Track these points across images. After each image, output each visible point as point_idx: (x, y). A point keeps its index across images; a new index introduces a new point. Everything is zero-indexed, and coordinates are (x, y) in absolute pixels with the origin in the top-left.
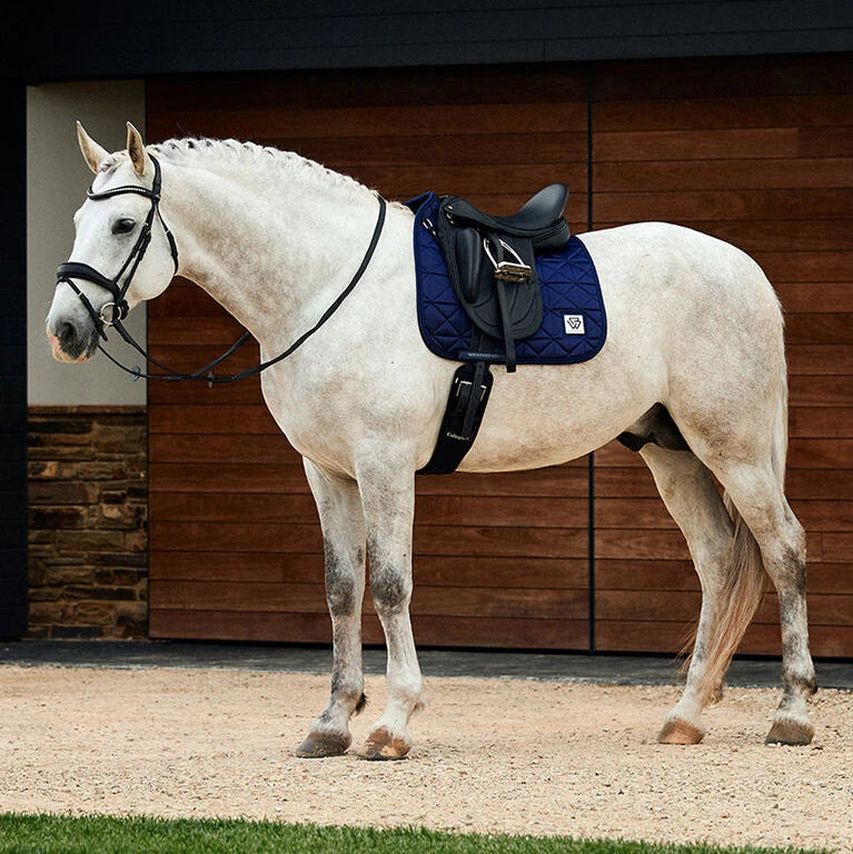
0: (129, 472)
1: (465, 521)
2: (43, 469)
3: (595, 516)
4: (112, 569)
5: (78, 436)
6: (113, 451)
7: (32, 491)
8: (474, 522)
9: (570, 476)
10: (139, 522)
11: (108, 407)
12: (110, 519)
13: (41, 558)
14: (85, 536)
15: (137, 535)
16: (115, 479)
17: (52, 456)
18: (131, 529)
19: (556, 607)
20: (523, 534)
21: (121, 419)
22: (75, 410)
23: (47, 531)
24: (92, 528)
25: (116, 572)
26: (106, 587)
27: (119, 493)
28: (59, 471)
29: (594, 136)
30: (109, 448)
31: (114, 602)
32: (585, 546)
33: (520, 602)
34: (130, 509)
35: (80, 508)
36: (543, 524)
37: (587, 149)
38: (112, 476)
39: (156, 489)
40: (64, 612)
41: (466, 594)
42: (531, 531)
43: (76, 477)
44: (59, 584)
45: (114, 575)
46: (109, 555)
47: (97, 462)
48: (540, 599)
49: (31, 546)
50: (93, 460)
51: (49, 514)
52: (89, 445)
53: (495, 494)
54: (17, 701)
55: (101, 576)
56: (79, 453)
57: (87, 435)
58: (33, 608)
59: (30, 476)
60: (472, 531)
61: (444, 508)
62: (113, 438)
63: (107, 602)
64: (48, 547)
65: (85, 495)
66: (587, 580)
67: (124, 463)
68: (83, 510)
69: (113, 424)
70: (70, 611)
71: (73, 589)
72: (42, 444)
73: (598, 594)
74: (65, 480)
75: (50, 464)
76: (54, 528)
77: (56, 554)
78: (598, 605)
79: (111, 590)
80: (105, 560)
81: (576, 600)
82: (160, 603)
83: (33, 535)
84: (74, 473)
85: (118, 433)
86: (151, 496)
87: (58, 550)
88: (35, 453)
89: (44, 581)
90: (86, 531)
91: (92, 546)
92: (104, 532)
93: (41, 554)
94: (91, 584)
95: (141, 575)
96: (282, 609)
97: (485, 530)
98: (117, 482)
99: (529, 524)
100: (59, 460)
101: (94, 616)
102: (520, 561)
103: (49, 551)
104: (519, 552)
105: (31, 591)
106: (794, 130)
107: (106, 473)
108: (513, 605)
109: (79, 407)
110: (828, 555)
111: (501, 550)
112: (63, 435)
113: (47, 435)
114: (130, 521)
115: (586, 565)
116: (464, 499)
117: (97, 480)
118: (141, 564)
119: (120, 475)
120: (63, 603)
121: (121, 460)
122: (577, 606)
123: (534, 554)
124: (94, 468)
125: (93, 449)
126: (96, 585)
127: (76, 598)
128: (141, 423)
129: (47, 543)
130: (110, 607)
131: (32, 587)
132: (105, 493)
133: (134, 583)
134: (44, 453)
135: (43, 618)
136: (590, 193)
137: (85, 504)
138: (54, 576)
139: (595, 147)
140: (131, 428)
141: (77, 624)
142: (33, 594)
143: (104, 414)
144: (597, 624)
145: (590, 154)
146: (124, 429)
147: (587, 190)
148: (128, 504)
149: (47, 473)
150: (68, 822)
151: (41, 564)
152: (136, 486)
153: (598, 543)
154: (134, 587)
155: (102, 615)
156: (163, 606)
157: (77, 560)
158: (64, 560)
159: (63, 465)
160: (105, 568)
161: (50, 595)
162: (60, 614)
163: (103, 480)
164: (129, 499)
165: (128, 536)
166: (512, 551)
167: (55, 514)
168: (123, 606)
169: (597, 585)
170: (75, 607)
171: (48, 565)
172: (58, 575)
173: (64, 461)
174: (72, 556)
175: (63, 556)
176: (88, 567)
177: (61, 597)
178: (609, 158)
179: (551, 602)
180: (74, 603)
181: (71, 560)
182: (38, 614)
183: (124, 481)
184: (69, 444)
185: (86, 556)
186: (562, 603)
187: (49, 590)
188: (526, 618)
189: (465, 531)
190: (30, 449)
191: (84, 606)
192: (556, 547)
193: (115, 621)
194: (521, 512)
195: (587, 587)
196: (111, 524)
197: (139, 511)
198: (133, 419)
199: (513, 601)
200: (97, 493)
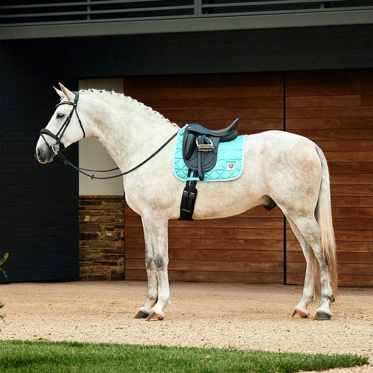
0: (115, 219)
1: (239, 237)
2: (85, 218)
3: (287, 236)
4: (109, 254)
5: (97, 206)
6: (110, 212)
7: (81, 226)
8: (242, 238)
9: (277, 221)
10: (119, 238)
11: (108, 196)
12: (109, 236)
13: (84, 250)
14: (100, 242)
15: (119, 242)
16: (111, 222)
17: (88, 214)
18: (116, 240)
19: (272, 268)
20: (260, 242)
21: (113, 200)
22: (96, 197)
23: (86, 241)
24: (103, 240)
25: (111, 255)
26: (108, 261)
27: (112, 227)
28: (91, 219)
29: (286, 98)
30: (108, 211)
31: (110, 267)
32: (282, 246)
33: (259, 266)
34: (116, 233)
35: (98, 232)
36: (267, 238)
37: (283, 103)
38: (109, 221)
39: (128, 226)
40: (92, 269)
41: (239, 264)
42: (263, 241)
43: (96, 221)
44: (90, 260)
45: (110, 256)
46: (109, 250)
47: (104, 216)
48: (266, 265)
49: (80, 246)
50: (103, 215)
51: (87, 235)
52: (101, 210)
53: (249, 227)
55: (106, 257)
56: (98, 212)
57: (101, 206)
58: (81, 268)
59: (80, 221)
60: (242, 241)
61: (231, 232)
62: (110, 207)
63: (108, 266)
64: (86, 246)
65: (100, 228)
66: (283, 259)
67: (114, 216)
68: (99, 233)
69: (110, 202)
70: (94, 270)
71: (95, 262)
72: (85, 209)
73: (288, 264)
74: (93, 222)
75: (87, 216)
76: (88, 240)
77: (89, 249)
78: (287, 268)
79: (109, 262)
80: (107, 251)
81: (279, 266)
82: (129, 267)
83: (81, 242)
84: (96, 219)
85: (112, 205)
86: (125, 228)
87: (90, 247)
88: (82, 212)
89: (85, 259)
90: (100, 241)
91: (101, 246)
92: (107, 241)
94: (102, 260)
95: (120, 256)
96: (173, 269)
97: (246, 241)
98: (111, 223)
99: (262, 238)
100: (90, 215)
101: (103, 271)
102: (259, 252)
103: (87, 248)
104: (259, 248)
105: (80, 262)
106: (359, 96)
107: (106, 220)
108: (256, 268)
109: (98, 196)
110: (371, 250)
111: (252, 248)
112: (92, 206)
113: (86, 206)
114: (116, 237)
115: (283, 253)
116: (239, 229)
117: (105, 222)
118: (121, 253)
119: (112, 220)
120: (92, 266)
121: (113, 215)
122: (280, 268)
123: (264, 249)
124: (103, 218)
125: (103, 211)
126: (104, 260)
127: (97, 265)
128: (120, 202)
129: (87, 245)
130: (109, 268)
131: (80, 261)
132: (107, 227)
133: (118, 259)
134: (85, 213)
135: (83, 273)
136: (285, 119)
137: (100, 231)
138: (89, 257)
139: (286, 102)
140: (116, 204)
141: (97, 274)
142: (81, 263)
143: (107, 198)
144: (287, 275)
145: (284, 105)
146: (114, 204)
147: (283, 118)
148: (115, 231)
149: (86, 220)
151: (84, 252)
152: (117, 224)
153: (288, 245)
154: (118, 261)
155: (105, 271)
156: (130, 268)
157: (97, 251)
158: (92, 251)
159: (92, 217)
160: (107, 254)
161: (87, 264)
162: (91, 270)
163: (106, 222)
164: (115, 229)
165: (115, 242)
166: (256, 248)
167: (89, 235)
168: (114, 267)
169: (287, 260)
170: (96, 268)
171: (87, 253)
172: (90, 256)
173: (92, 215)
174: (95, 250)
175: (92, 250)
176: (101, 254)
177: (91, 264)
178: (291, 106)
179: (270, 267)
180: (96, 267)
181: (95, 251)
182: (83, 271)
183: (114, 223)
184: (93, 210)
185: (100, 250)
186: (274, 267)
187: (87, 262)
188: (261, 272)
189: (239, 241)
190: (80, 211)
191: (99, 268)
192: (272, 247)
193: (111, 273)
194: (259, 234)
195: (283, 261)
196: (109, 238)
197: (119, 234)
198: (117, 200)
199: (256, 266)
200: (104, 227)
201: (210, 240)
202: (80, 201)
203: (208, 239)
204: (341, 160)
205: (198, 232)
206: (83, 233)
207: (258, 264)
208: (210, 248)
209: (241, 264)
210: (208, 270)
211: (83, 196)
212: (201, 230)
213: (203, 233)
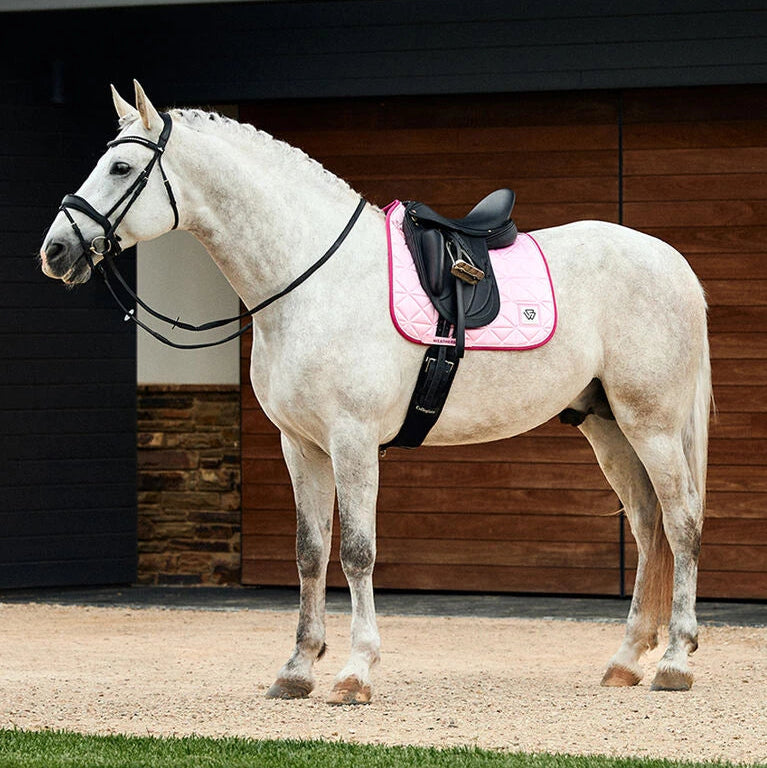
0: (224, 442)
1: (513, 484)
2: (152, 437)
4: (209, 525)
5: (180, 411)
6: (210, 424)
7: (141, 458)
8: (520, 485)
10: (232, 485)
11: (207, 386)
12: (208, 482)
13: (148, 516)
14: (189, 496)
15: (231, 496)
16: (212, 447)
17: (158, 428)
18: (226, 491)
19: (591, 558)
20: (563, 496)
21: (219, 396)
22: (178, 389)
23: (152, 493)
24: (193, 490)
25: (213, 528)
26: (205, 540)
27: (216, 460)
28: (164, 441)
29: (624, 154)
30: (207, 421)
31: (212, 554)
32: (617, 505)
33: (560, 553)
34: (225, 473)
35: (182, 472)
36: (580, 487)
37: (617, 164)
38: (209, 445)
39: (249, 457)
40: (168, 562)
41: (514, 547)
42: (572, 492)
43: (178, 447)
44: (164, 538)
45: (210, 531)
46: (208, 513)
47: (197, 434)
48: (578, 551)
49: (140, 506)
50: (194, 431)
51: (156, 478)
52: (189, 418)
53: (537, 460)
54: (128, 639)
55: (201, 532)
56: (181, 425)
57: (189, 411)
58: (142, 559)
59: (140, 445)
60: (519, 492)
61: (495, 472)
62: (211, 413)
63: (206, 554)
64: (155, 506)
65: (187, 462)
66: (618, 536)
67: (220, 434)
68: (185, 475)
69: (211, 401)
70: (174, 561)
71: (176, 542)
72: (151, 419)
73: (627, 547)
74: (171, 448)
75: (157, 435)
76: (160, 490)
77: (161, 512)
78: (628, 557)
79: (208, 543)
80: (205, 518)
81: (609, 552)
82: (251, 554)
83: (142, 496)
84: (178, 442)
85: (214, 409)
86: (243, 463)
87: (164, 509)
88: (143, 426)
90: (188, 492)
91: (191, 505)
92: (203, 493)
93: (149, 512)
94: (191, 538)
95: (235, 530)
97: (531, 492)
98: (214, 450)
99: (567, 487)
100: (165, 432)
101: (195, 565)
102: (560, 519)
103: (156, 510)
104: (560, 511)
105: (140, 544)
107: (203, 442)
108: (554, 556)
109: (182, 386)
111: (543, 509)
112: (167, 410)
113: (153, 410)
114: (225, 484)
115: (618, 521)
116: (513, 465)
117: (198, 449)
118: (235, 521)
119: (217, 444)
120: (167, 554)
121: (217, 432)
122: (610, 557)
123: (573, 512)
124: (194, 438)
125: (193, 422)
126: (196, 539)
127: (178, 550)
128: (235, 400)
129: (154, 503)
130: (209, 558)
131: (140, 540)
132: (204, 459)
133: (228, 537)
134: (153, 426)
135: (147, 569)
136: (621, 203)
137: (187, 470)
138: (160, 531)
139: (624, 162)
140: (226, 404)
141: (179, 572)
142: (142, 547)
143: (204, 392)
144: (627, 573)
145: (621, 169)
146: (221, 405)
147: (617, 200)
148: (223, 470)
149: (154, 443)
150: (172, 742)
151: (148, 520)
152: (230, 454)
154: (229, 541)
155: (201, 565)
156: (253, 557)
157: (180, 518)
158: (169, 517)
159: (168, 436)
160: (204, 525)
161: (156, 547)
162: (165, 563)
163: (202, 448)
164: (224, 464)
165: (224, 497)
166: (554, 510)
167: (161, 478)
168: (220, 556)
169: (627, 539)
170: (178, 558)
171: (155, 522)
172: (164, 531)
173: (169, 432)
174: (175, 514)
175: (168, 514)
176: (189, 523)
177: (166, 549)
178: (637, 172)
179: (587, 554)
180: (177, 554)
181: (174, 517)
182: (146, 564)
183: (220, 450)
184: (173, 418)
185: (187, 513)
186: (597, 554)
187: (155, 543)
188: (565, 568)
189: (513, 493)
190: (140, 422)
191: (185, 557)
192: (591, 507)
193: (212, 569)
194: (562, 476)
195: (618, 541)
196: (209, 487)
197: (233, 476)
198: (228, 396)
199: (554, 553)
200: (197, 459)
201: (445, 491)
202: (139, 398)
203: (439, 487)
204: (753, 301)
205: (417, 472)
206: (147, 475)
207: (560, 547)
208: (444, 509)
209: (518, 549)
210: (441, 562)
211: (147, 387)
212: (422, 468)
213: (427, 473)
